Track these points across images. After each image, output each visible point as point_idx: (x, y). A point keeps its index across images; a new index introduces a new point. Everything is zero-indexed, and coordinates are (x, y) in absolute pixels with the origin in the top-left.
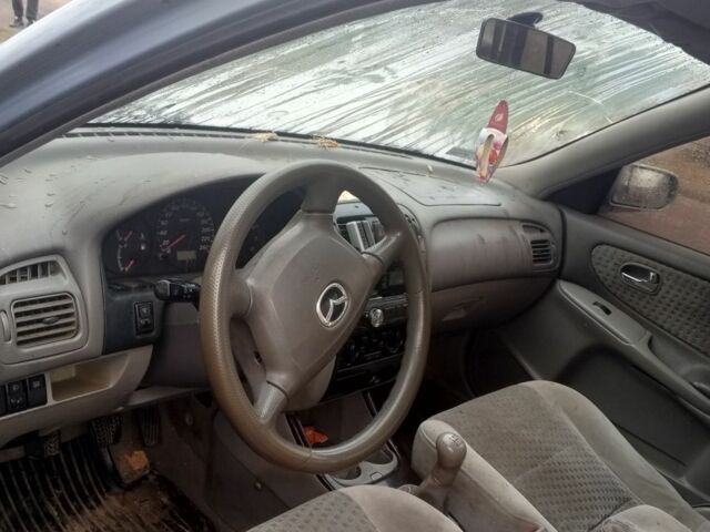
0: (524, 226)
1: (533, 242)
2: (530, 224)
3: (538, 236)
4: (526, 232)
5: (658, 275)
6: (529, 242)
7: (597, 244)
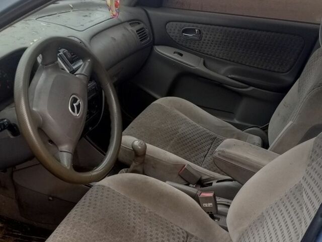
0: (130, 24)
1: (137, 31)
2: (133, 22)
3: (138, 27)
4: (132, 27)
5: (199, 30)
6: (135, 32)
7: (167, 23)
